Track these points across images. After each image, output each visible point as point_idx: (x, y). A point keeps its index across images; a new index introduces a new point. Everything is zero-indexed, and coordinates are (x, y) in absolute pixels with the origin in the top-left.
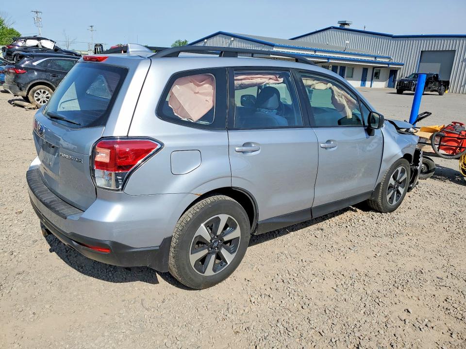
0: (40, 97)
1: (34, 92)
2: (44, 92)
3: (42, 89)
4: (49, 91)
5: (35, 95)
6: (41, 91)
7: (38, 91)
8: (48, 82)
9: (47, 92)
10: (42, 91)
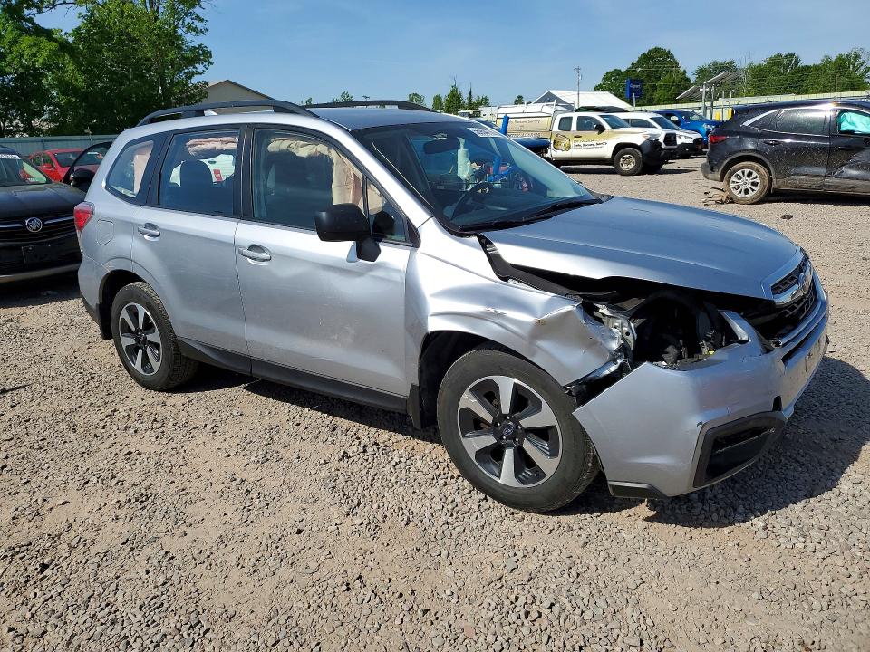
0: (740, 182)
1: (731, 175)
2: (750, 174)
3: (747, 167)
4: (758, 171)
5: (733, 179)
6: (743, 173)
7: (739, 173)
8: (758, 156)
9: (755, 174)
10: (747, 171)
